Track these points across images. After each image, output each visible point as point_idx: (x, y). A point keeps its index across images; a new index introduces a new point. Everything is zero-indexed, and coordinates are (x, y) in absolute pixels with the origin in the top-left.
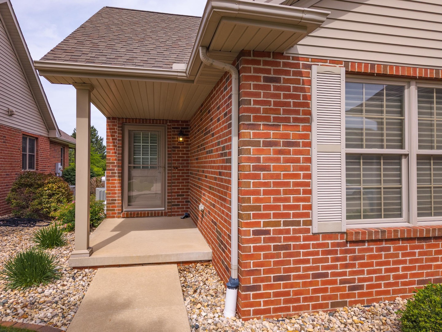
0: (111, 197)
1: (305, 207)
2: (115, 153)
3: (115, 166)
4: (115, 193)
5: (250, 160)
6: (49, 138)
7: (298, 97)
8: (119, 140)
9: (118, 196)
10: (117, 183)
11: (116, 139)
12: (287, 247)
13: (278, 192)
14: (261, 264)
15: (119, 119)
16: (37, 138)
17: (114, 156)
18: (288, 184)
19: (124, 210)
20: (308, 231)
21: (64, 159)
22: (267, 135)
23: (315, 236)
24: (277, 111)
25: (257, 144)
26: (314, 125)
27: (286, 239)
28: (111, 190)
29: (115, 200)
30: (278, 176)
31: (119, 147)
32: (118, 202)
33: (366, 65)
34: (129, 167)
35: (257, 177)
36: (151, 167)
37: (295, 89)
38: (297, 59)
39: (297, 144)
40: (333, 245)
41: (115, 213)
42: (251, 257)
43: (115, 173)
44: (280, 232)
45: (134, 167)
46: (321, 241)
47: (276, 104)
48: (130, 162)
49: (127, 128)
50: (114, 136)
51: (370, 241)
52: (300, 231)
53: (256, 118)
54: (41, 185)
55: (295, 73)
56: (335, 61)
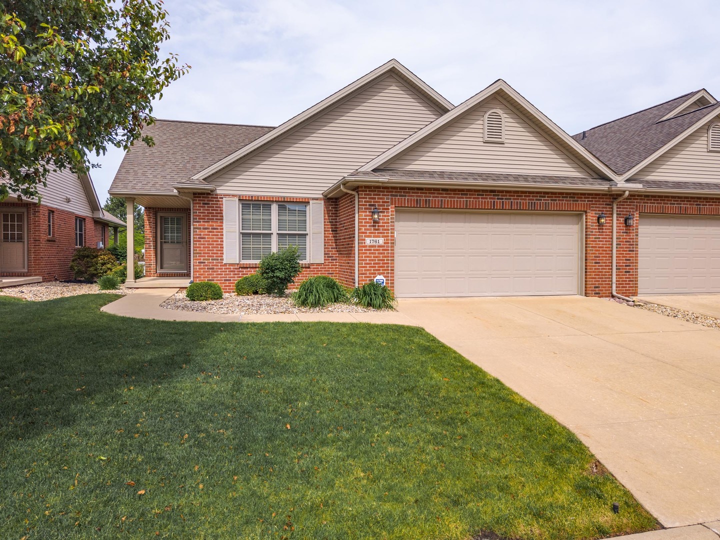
0: (148, 262)
1: (220, 253)
2: (151, 232)
3: (151, 241)
4: (151, 260)
5: (197, 235)
6: (93, 218)
7: (217, 210)
8: (153, 223)
9: (153, 262)
10: (152, 253)
11: (151, 223)
12: (213, 269)
13: (209, 247)
14: (202, 275)
15: (153, 208)
16: (84, 219)
17: (150, 234)
18: (213, 244)
19: (158, 272)
20: (222, 263)
21: (104, 238)
22: (204, 225)
23: (226, 264)
24: (208, 216)
25: (200, 228)
26: (224, 221)
27: (212, 265)
28: (149, 258)
29: (151, 265)
30: (209, 241)
31: (153, 228)
32: (153, 267)
33: (249, 197)
34: (161, 242)
35: (200, 241)
36: (177, 242)
37: (216, 207)
38: (217, 195)
39: (217, 229)
40: (233, 268)
41: (152, 274)
42: (198, 272)
43: (151, 246)
44: (210, 263)
45: (165, 242)
46: (228, 267)
47: (208, 213)
48: (161, 239)
49: (159, 215)
50: (150, 220)
51: (250, 268)
52: (218, 263)
53: (199, 219)
54: (97, 256)
55: (216, 201)
56: (234, 196)
